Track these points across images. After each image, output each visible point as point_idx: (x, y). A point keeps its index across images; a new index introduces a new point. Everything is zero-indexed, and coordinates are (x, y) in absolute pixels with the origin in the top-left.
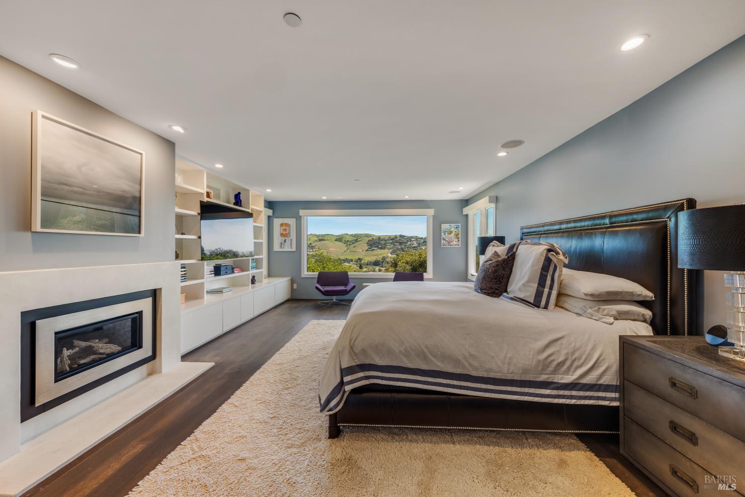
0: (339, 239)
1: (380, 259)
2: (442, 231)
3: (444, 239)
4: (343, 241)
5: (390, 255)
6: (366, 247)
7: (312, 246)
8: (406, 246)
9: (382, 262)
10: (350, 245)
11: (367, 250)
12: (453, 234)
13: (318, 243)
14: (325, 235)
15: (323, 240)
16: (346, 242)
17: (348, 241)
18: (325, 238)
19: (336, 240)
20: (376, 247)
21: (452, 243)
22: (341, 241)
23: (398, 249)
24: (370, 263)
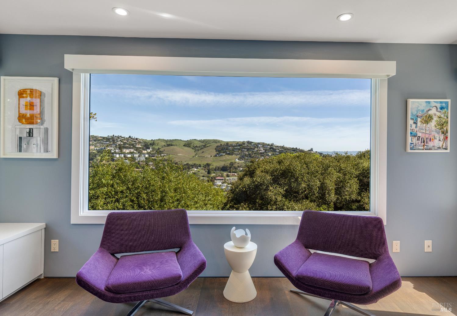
0: (188, 144)
1: (228, 165)
2: (409, 116)
3: (414, 135)
4: (192, 147)
5: (237, 160)
6: (215, 153)
7: (160, 152)
8: (253, 152)
9: (230, 168)
10: (198, 150)
11: (216, 156)
12: (433, 124)
13: (167, 148)
14: (173, 140)
15: (172, 145)
16: (195, 148)
17: (196, 146)
18: (173, 144)
19: (184, 146)
20: (224, 153)
21: (431, 144)
22: (190, 147)
23: (246, 155)
24: (218, 168)
